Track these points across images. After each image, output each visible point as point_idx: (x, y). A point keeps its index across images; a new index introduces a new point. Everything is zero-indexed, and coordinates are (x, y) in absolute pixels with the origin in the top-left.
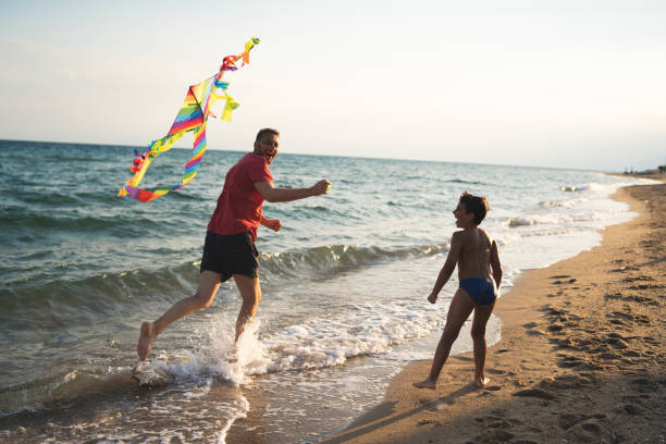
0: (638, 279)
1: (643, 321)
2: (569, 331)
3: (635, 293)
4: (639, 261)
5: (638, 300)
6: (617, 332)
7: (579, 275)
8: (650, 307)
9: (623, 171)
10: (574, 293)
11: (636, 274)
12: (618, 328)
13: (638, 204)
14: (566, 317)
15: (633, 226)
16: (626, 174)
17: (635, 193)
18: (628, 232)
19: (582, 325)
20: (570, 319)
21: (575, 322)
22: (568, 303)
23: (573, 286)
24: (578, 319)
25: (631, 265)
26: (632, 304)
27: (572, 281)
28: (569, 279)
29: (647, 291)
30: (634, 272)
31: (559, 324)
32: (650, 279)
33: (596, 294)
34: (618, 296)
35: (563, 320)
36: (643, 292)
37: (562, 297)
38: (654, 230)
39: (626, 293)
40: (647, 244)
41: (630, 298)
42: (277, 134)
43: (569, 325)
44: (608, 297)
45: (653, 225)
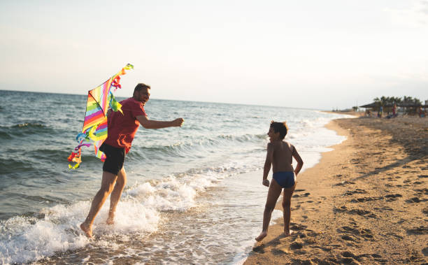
0: (356, 192)
1: (368, 236)
2: (308, 249)
3: (356, 206)
4: (354, 176)
5: (360, 213)
6: (349, 250)
7: (311, 189)
8: (370, 219)
9: (332, 110)
10: (308, 207)
11: (353, 187)
12: (349, 245)
13: (344, 131)
14: (305, 232)
15: (343, 147)
16: (334, 111)
17: (342, 124)
18: (341, 152)
19: (320, 241)
20: (308, 235)
21: (313, 239)
22: (306, 217)
23: (307, 199)
24: (315, 235)
25: (348, 179)
26: (356, 217)
27: (307, 195)
28: (304, 193)
29: (365, 204)
30: (352, 186)
31: (299, 240)
32: (365, 192)
33: (327, 207)
34: (344, 210)
35: (302, 236)
36: (362, 204)
37: (300, 210)
38: (359, 151)
39: (350, 206)
40: (356, 162)
41: (353, 212)
42: (149, 87)
43: (308, 242)
44: (336, 210)
45: (356, 146)
